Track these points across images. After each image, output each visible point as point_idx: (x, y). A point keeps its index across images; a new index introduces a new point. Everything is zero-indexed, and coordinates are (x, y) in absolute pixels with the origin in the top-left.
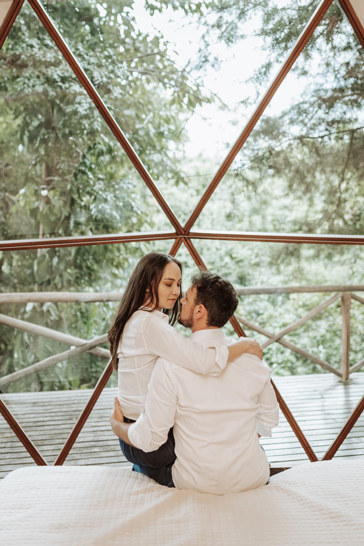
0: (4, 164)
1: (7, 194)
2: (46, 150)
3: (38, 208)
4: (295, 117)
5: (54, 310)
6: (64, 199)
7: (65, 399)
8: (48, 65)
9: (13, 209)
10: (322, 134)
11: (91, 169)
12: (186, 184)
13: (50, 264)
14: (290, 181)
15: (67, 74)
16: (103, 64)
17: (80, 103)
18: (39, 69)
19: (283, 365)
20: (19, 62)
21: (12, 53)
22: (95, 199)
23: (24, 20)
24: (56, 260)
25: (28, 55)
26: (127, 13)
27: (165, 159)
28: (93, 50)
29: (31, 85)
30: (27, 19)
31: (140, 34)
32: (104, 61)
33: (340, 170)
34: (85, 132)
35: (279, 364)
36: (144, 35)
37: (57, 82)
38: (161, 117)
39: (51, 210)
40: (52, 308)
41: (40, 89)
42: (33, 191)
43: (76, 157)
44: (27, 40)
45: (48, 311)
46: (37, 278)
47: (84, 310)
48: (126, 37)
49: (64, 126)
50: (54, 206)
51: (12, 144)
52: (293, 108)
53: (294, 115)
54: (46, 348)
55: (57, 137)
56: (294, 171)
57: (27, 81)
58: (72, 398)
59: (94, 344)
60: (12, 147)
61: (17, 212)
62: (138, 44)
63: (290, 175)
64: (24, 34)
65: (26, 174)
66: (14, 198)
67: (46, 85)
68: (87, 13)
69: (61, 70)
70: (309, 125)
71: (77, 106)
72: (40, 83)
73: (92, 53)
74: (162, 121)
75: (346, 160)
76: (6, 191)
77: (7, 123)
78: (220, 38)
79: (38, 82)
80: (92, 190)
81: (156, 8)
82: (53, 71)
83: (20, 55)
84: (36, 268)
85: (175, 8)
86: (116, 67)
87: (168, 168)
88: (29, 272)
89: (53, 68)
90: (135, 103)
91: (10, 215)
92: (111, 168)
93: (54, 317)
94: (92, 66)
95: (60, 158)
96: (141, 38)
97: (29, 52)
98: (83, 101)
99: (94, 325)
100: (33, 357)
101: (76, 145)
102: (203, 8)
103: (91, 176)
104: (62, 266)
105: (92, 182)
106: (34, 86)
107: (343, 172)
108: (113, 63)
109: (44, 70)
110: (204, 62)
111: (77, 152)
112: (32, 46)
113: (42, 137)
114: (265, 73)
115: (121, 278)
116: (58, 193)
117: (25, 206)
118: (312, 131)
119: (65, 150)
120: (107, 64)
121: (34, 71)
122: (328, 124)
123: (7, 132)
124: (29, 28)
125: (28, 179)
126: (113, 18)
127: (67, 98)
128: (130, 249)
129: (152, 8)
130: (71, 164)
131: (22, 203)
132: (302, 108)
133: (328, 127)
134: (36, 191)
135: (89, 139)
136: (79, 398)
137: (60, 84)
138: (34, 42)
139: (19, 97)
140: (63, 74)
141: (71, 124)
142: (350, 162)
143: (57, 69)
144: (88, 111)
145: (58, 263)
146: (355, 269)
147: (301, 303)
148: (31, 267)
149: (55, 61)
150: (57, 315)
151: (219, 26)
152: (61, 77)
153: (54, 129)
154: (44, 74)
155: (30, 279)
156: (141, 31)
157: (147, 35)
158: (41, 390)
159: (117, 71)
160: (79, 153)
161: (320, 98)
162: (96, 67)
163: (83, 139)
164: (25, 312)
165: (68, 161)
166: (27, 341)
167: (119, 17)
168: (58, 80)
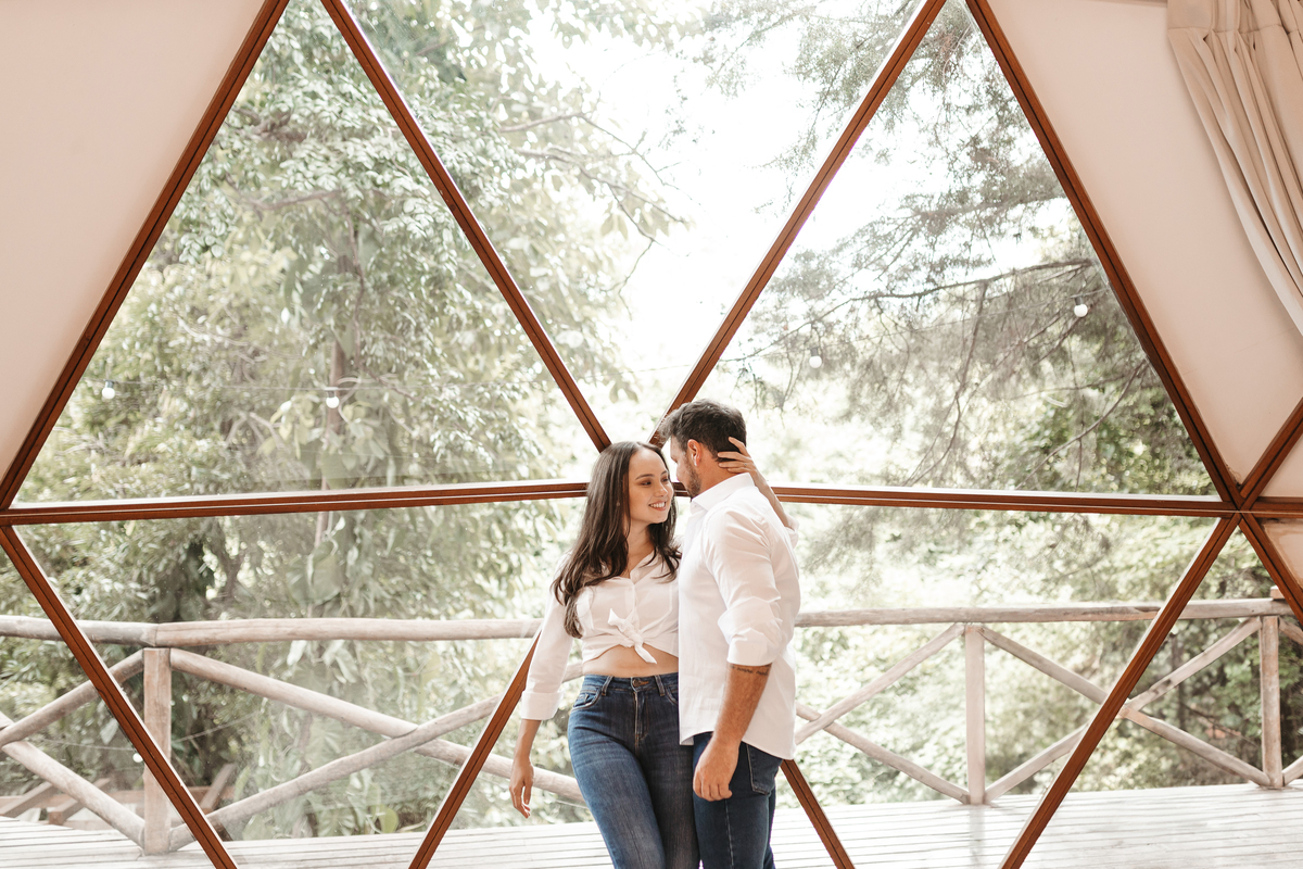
0: (250, 351)
1: (253, 415)
2: (338, 317)
3: (318, 442)
4: (865, 252)
5: (346, 663)
6: (376, 423)
7: (366, 853)
8: (349, 134)
9: (265, 448)
10: (920, 289)
11: (433, 357)
12: (633, 397)
13: (342, 563)
14: (854, 387)
15: (387, 154)
16: (465, 136)
17: (412, 215)
18: (329, 144)
19: (833, 788)
20: (287, 129)
21: (272, 108)
22: (441, 421)
23: (300, 41)
24: (353, 554)
25: (307, 113)
26: (516, 39)
27: (591, 341)
28: (444, 108)
29: (309, 174)
30: (307, 41)
31: (542, 84)
32: (466, 129)
33: (957, 365)
34: (423, 280)
35: (826, 785)
36: (550, 86)
37: (367, 169)
38: (582, 257)
39: (346, 445)
40: (343, 657)
41: (328, 183)
42: (310, 407)
43: (402, 330)
44: (304, 82)
45: (335, 664)
46: (313, 592)
47: (411, 663)
48: (514, 88)
49: (379, 265)
50: (354, 438)
51: (267, 309)
52: (861, 232)
53: (860, 245)
54: (327, 744)
55: (363, 290)
56: (861, 366)
57: (301, 167)
58: (381, 851)
59: (432, 733)
60: (268, 315)
61: (273, 455)
62: (537, 103)
63: (855, 375)
64: (298, 71)
65: (297, 371)
66: (268, 424)
67: (342, 176)
68: (433, 39)
69: (374, 146)
70: (892, 269)
71: (407, 219)
72: (331, 171)
73: (441, 114)
74: (585, 268)
75: (969, 343)
76: (252, 409)
77: (258, 264)
78: (711, 82)
79: (325, 169)
80: (436, 401)
81: (577, 31)
82: (359, 147)
83: (289, 113)
84: (310, 571)
85: (615, 31)
86: (492, 142)
87: (597, 360)
88: (296, 579)
89: (357, 140)
90: (529, 225)
91: (260, 459)
92: (477, 362)
93: (346, 676)
94: (441, 139)
95: (368, 334)
96: (543, 91)
97: (310, 107)
98: (420, 209)
99: (433, 697)
100: (298, 764)
101: (404, 307)
102: (674, 34)
103: (433, 372)
104: (366, 569)
105: (434, 386)
106: (315, 178)
107: (965, 369)
108: (484, 133)
109: (339, 145)
110: (675, 132)
111: (405, 320)
112: (314, 96)
113: (331, 289)
114: (805, 151)
115: (492, 598)
116: (362, 412)
117: (291, 439)
118: (900, 283)
119: (379, 317)
120: (474, 135)
121: (318, 147)
122: (933, 267)
123: (258, 283)
124: (310, 57)
125: (300, 383)
126: (485, 50)
127: (387, 206)
128: (512, 533)
129: (568, 31)
130: (393, 345)
131: (285, 432)
132: (880, 233)
133: (933, 275)
134: (316, 406)
135: (432, 294)
136: (395, 851)
137: (372, 173)
138: (320, 86)
139: (285, 203)
140: (378, 153)
141: (392, 262)
142: (980, 349)
143: (366, 143)
144: (430, 232)
145: (358, 561)
146: (983, 585)
147: (871, 656)
148: (300, 568)
149: (364, 128)
150: (352, 673)
151: (708, 59)
152: (376, 159)
153: (357, 271)
154: (340, 153)
155: (296, 595)
156: (545, 79)
157: (557, 86)
158: (315, 834)
159: (491, 150)
160: (410, 322)
161: (917, 211)
162: (448, 141)
163: (418, 294)
164: (285, 666)
165: (385, 339)
166: (287, 730)
167: (499, 50)
168: (369, 165)
